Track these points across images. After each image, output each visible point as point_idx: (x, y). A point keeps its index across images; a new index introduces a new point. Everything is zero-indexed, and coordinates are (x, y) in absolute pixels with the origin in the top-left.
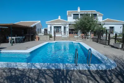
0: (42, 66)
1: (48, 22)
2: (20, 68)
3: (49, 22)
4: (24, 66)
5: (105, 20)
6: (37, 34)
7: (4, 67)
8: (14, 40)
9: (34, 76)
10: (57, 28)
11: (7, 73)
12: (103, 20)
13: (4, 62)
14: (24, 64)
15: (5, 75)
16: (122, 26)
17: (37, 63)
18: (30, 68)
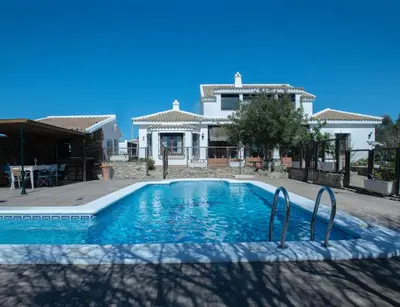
0: (161, 252)
1: (141, 120)
2: (81, 262)
3: (144, 120)
4: (91, 254)
5: (323, 114)
6: (104, 159)
7: (18, 262)
8: (29, 175)
9: (143, 288)
10: (172, 140)
11: (35, 281)
12: (314, 113)
13: (15, 246)
14: (90, 250)
15: (29, 290)
16: (373, 130)
17: (137, 245)
18: (118, 261)
